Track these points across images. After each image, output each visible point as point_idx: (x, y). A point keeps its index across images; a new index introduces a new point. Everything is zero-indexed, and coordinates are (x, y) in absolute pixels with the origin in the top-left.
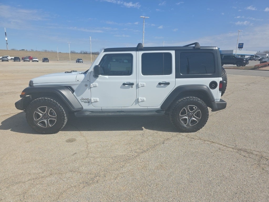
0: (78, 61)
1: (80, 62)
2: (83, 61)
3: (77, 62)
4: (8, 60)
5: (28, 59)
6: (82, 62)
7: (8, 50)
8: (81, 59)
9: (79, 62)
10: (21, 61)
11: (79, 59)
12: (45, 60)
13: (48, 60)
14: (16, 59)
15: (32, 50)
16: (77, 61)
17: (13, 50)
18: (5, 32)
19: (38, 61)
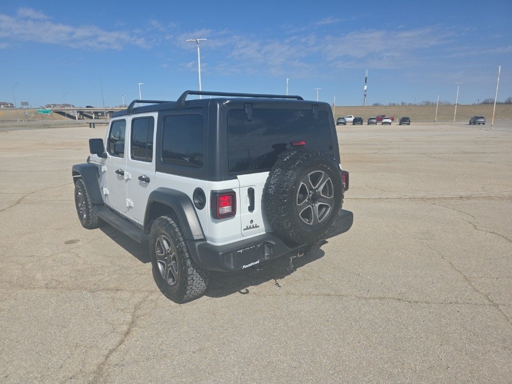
0: (474, 121)
1: (479, 124)
2: (486, 120)
3: (470, 124)
4: (345, 124)
5: (375, 121)
6: (484, 124)
7: (365, 105)
8: (483, 118)
9: (474, 123)
10: (364, 123)
11: (478, 118)
12: (405, 121)
13: (409, 122)
14: (357, 121)
15: (403, 103)
16: (472, 121)
17: (376, 105)
18: (367, 76)
19: (390, 123)
